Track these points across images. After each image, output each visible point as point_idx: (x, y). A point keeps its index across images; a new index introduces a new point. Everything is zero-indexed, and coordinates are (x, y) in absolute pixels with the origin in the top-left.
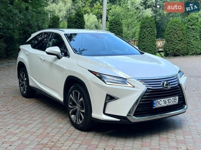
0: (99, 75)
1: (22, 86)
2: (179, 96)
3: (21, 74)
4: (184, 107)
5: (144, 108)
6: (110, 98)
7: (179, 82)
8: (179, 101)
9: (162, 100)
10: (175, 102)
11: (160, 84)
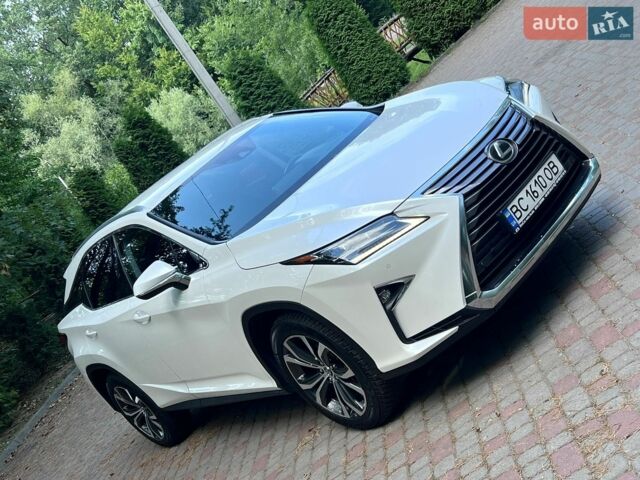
0: (318, 255)
1: (142, 421)
2: (554, 150)
3: (116, 396)
4: (589, 168)
5: (492, 250)
6: (391, 292)
7: (528, 116)
8: (563, 162)
9: (522, 194)
10: (555, 174)
11: (486, 159)
